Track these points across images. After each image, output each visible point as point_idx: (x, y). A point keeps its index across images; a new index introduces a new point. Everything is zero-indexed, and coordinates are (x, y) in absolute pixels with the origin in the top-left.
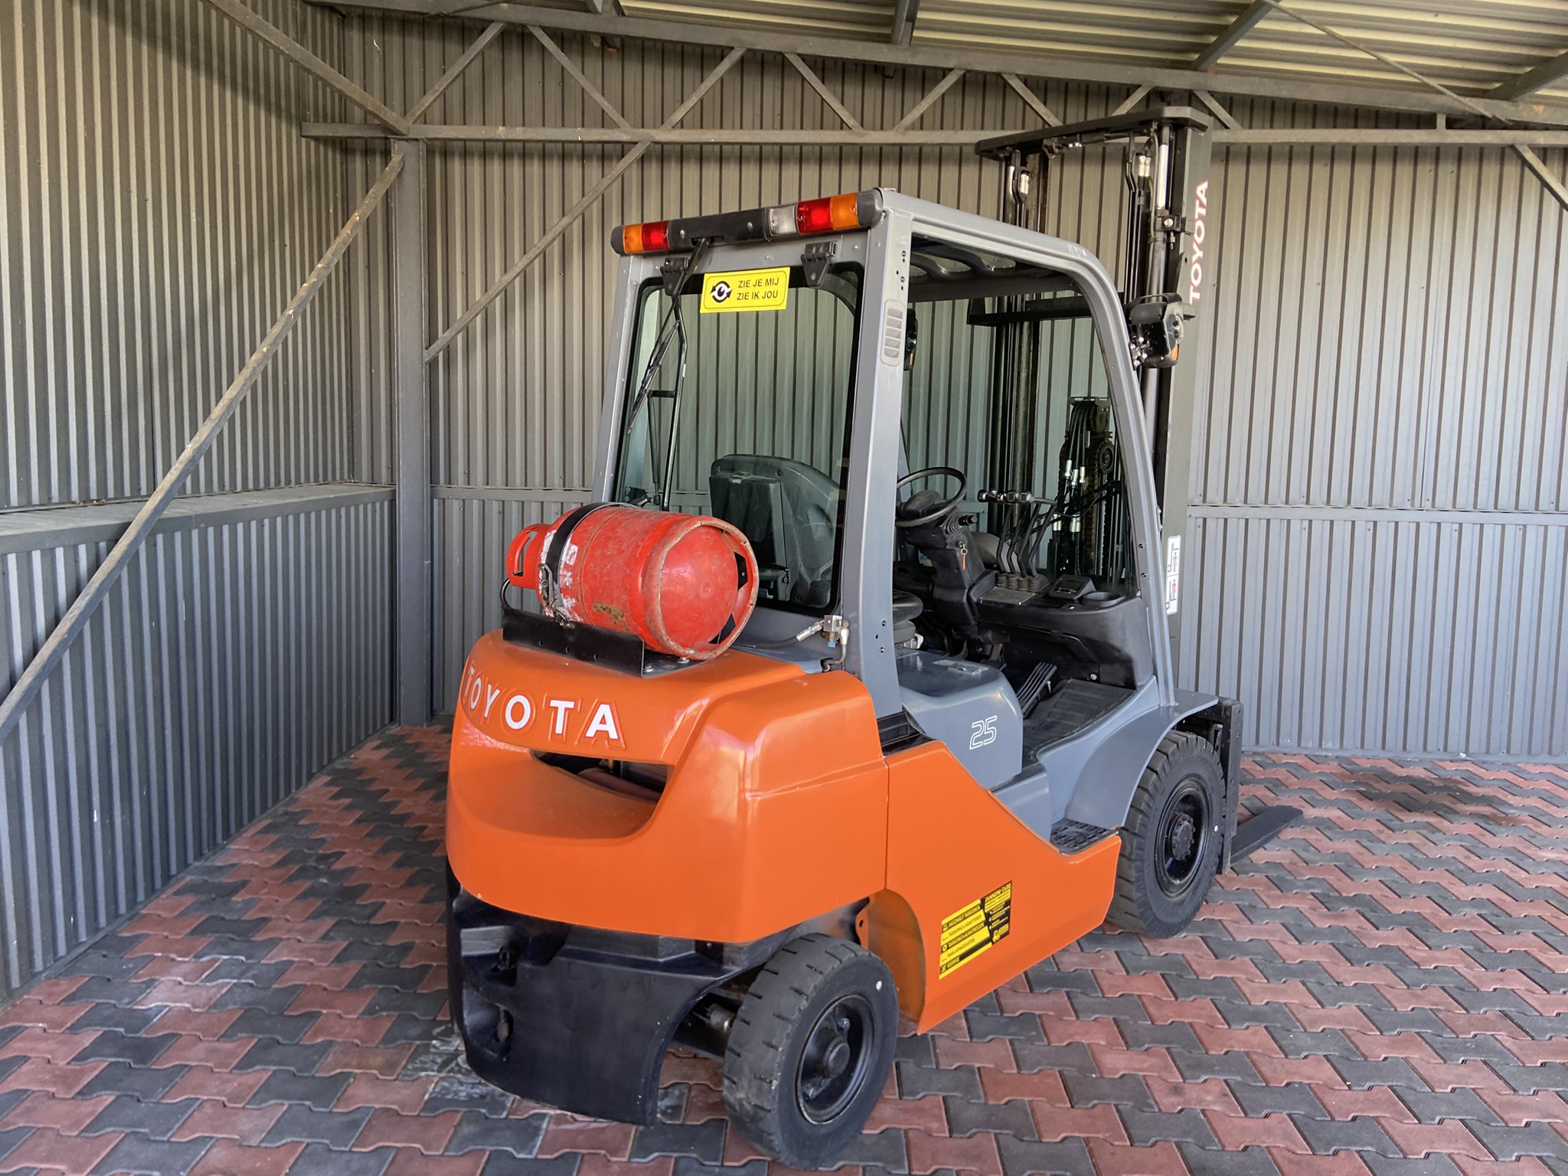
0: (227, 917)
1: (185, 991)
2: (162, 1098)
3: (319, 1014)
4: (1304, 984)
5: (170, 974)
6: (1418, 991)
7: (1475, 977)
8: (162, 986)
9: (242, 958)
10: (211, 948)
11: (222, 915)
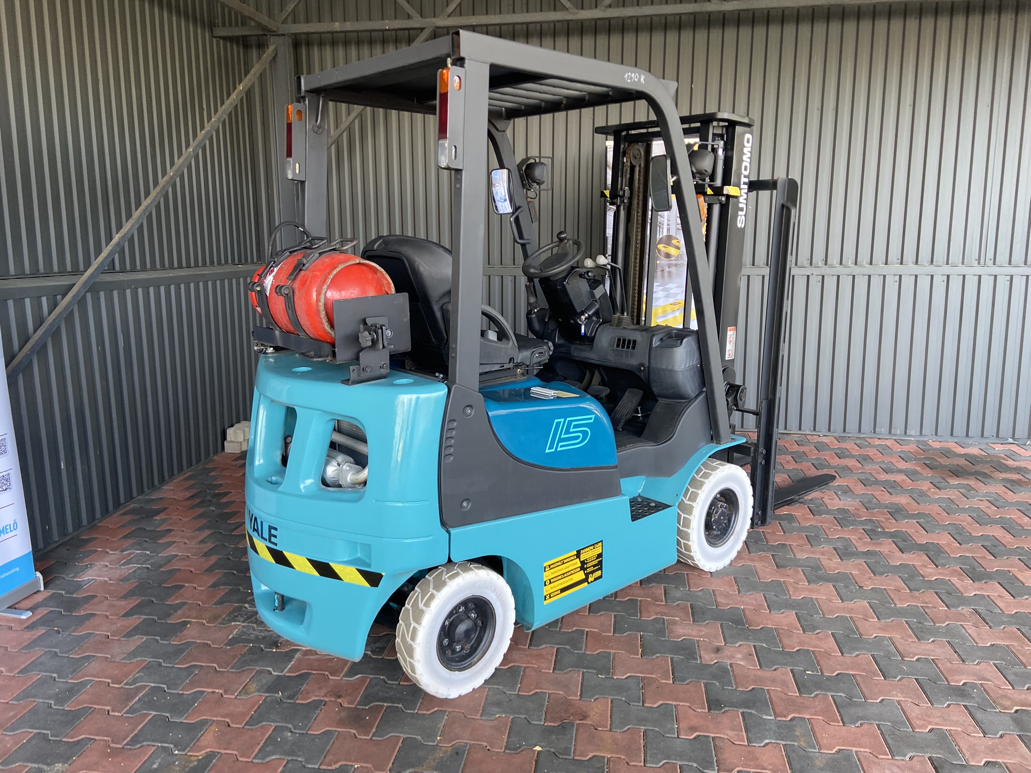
0: (147, 529)
1: (108, 571)
2: (74, 632)
3: (184, 586)
4: (834, 586)
5: (102, 560)
6: (916, 593)
7: (962, 586)
8: (95, 568)
9: (148, 552)
10: (132, 546)
11: (145, 527)
